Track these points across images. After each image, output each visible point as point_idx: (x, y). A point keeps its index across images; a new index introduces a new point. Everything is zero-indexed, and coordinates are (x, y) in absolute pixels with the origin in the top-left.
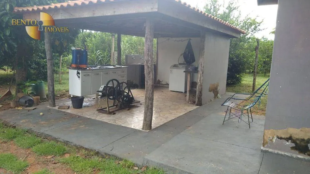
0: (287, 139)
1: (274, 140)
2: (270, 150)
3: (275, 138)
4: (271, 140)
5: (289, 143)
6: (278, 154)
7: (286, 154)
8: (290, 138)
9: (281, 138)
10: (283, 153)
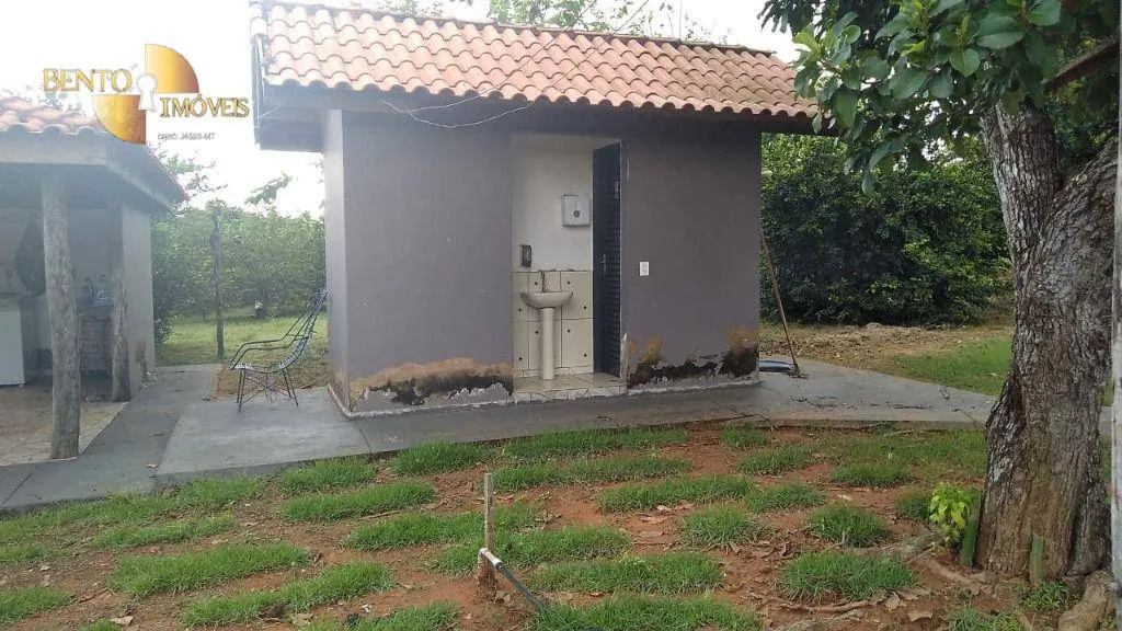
0: (384, 389)
1: (366, 396)
2: (362, 414)
3: (368, 391)
4: (362, 397)
5: (388, 394)
6: (375, 417)
7: (387, 412)
8: (389, 386)
9: (376, 389)
10: (381, 413)
